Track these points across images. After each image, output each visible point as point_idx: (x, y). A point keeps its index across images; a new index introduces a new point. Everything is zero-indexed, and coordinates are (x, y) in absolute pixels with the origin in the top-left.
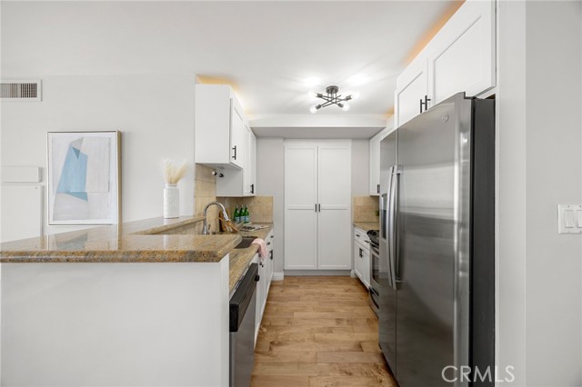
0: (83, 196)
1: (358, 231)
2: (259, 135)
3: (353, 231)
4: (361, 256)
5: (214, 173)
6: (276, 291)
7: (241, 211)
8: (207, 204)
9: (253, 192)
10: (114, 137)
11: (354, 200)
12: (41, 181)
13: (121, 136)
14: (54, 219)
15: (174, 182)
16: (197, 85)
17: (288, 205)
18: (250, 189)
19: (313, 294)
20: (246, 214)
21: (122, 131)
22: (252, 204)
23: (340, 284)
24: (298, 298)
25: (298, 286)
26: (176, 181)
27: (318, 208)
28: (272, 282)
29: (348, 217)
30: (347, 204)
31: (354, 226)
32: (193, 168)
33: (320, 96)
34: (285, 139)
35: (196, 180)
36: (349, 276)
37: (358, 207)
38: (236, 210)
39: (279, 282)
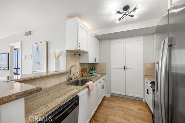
0: (39, 63)
1: (147, 80)
2: (100, 39)
3: (144, 80)
4: (148, 93)
5: (74, 54)
6: (105, 102)
7: (93, 69)
8: (71, 66)
9: (95, 61)
10: (45, 43)
11: (145, 65)
12: (32, 59)
13: (47, 43)
14: (34, 70)
15: (57, 58)
16: (67, 20)
17: (112, 66)
18: (94, 60)
19: (121, 107)
20: (94, 70)
21: (47, 41)
22: (97, 66)
23: (137, 105)
24: (113, 108)
25: (115, 101)
26: (58, 57)
27: (125, 68)
28: (104, 97)
29: (141, 73)
30: (141, 67)
31: (145, 77)
32: (65, 52)
33: (118, 12)
34: (110, 39)
35: (67, 57)
36: (142, 101)
37: (147, 68)
38: (91, 68)
39: (108, 98)
